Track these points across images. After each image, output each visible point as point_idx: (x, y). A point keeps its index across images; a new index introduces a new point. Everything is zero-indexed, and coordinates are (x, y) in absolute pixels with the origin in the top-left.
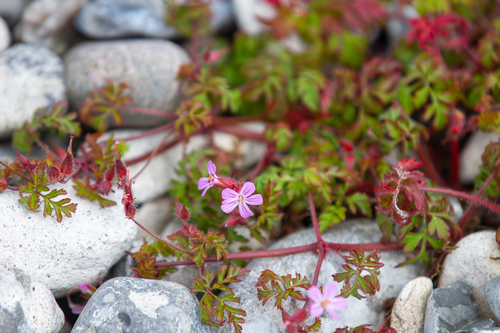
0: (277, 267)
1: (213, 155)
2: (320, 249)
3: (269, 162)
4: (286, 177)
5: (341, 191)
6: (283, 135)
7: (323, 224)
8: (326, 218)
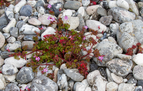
0: (42, 66)
1: (37, 54)
2: (47, 65)
3: (43, 55)
4: (44, 57)
5: (50, 58)
6: (44, 52)
7: (48, 62)
8: (48, 61)
